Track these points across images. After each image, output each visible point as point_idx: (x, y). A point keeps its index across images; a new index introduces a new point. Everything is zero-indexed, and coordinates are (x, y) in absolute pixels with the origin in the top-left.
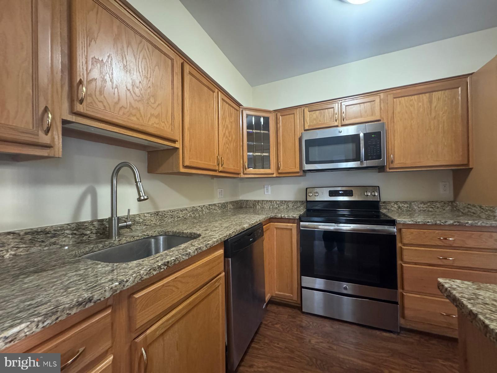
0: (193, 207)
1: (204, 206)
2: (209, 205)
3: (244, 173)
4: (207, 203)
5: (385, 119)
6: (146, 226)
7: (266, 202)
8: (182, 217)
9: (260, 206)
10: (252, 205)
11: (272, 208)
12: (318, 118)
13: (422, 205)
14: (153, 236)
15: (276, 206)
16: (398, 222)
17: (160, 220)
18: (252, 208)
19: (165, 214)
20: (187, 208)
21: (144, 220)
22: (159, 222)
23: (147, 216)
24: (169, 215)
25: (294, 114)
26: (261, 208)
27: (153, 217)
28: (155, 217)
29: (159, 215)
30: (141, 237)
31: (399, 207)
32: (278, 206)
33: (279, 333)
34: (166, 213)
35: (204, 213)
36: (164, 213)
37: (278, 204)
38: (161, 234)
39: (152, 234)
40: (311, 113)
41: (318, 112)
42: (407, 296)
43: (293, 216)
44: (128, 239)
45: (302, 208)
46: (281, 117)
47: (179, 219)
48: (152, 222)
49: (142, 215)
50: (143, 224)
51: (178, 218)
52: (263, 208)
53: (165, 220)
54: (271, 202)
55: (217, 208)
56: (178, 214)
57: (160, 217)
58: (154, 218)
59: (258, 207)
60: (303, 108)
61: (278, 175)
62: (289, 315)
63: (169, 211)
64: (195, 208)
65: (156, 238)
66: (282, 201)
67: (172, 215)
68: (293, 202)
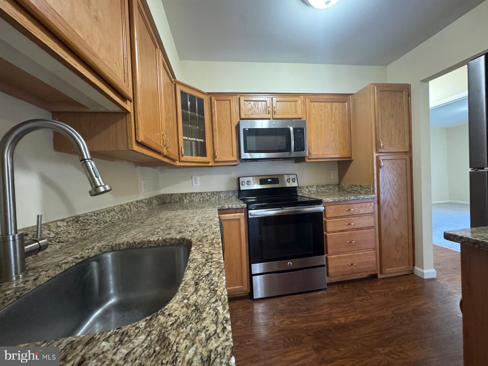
0: (121, 205)
1: (132, 203)
2: (137, 202)
3: (181, 160)
4: (134, 199)
5: (304, 117)
6: (61, 244)
7: (195, 195)
8: (110, 221)
9: (188, 199)
10: (178, 199)
11: (202, 200)
12: (253, 108)
13: (322, 188)
14: (90, 256)
15: (207, 198)
16: (324, 201)
17: (82, 230)
18: (178, 202)
19: (88, 220)
20: (114, 207)
21: (57, 234)
22: (81, 234)
23: (62, 225)
24: (93, 220)
25: (230, 100)
26: (189, 202)
27: (70, 226)
28: (74, 225)
29: (79, 222)
30: (72, 263)
31: (309, 191)
32: (210, 198)
33: (243, 330)
34: (89, 218)
35: (133, 213)
36: (86, 217)
37: (210, 196)
38: (104, 250)
39: (88, 255)
40: (246, 102)
41: (252, 103)
42: (330, 258)
43: (241, 206)
44: (52, 273)
45: (234, 197)
46: (215, 101)
47: (106, 225)
48: (69, 236)
49: (54, 225)
50: (55, 241)
51: (105, 223)
52: (192, 201)
53: (88, 229)
54: (201, 194)
55: (144, 205)
56: (104, 218)
57: (81, 224)
58: (73, 227)
59: (185, 201)
60: (238, 97)
61: (214, 164)
62: (243, 308)
63: (93, 214)
64: (123, 206)
65: (98, 258)
66: (213, 192)
67: (97, 220)
68: (224, 192)
